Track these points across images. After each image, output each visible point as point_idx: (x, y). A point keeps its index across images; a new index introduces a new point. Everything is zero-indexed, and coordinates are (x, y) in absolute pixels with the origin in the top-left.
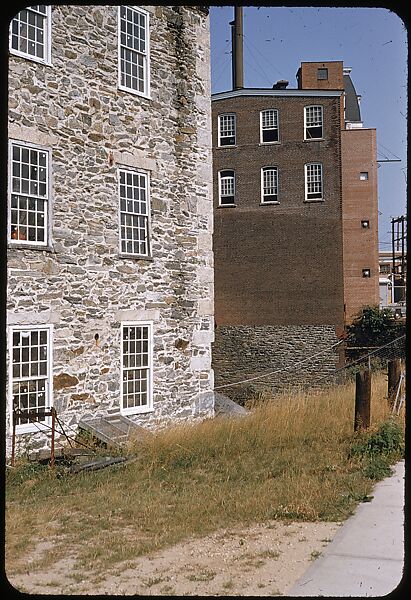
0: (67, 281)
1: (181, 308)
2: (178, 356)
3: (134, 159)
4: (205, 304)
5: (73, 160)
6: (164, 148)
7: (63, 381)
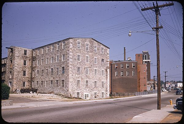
0: (98, 89)
1: (107, 91)
2: (106, 94)
3: (102, 81)
4: (109, 91)
5: (98, 81)
6: (105, 79)
7: (97, 96)
